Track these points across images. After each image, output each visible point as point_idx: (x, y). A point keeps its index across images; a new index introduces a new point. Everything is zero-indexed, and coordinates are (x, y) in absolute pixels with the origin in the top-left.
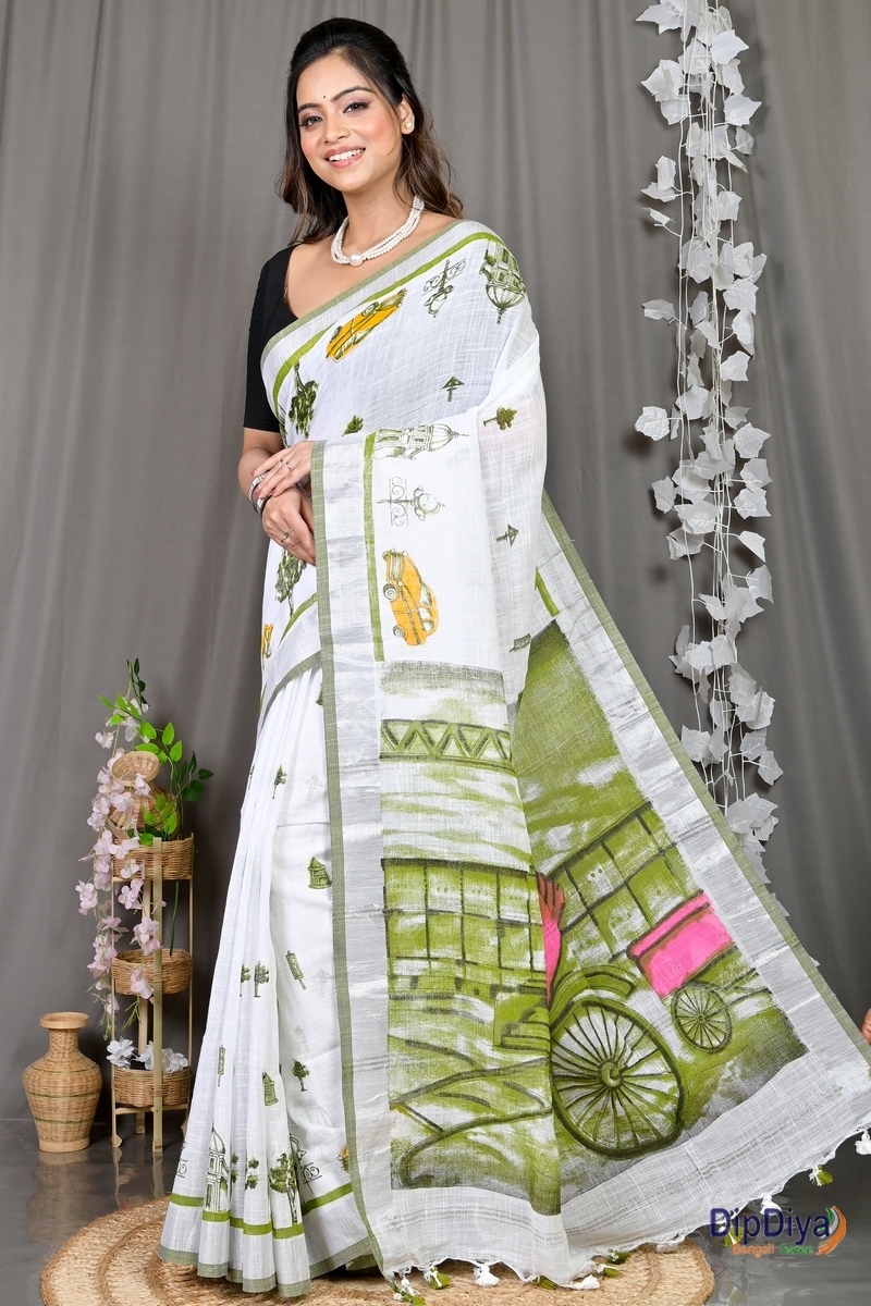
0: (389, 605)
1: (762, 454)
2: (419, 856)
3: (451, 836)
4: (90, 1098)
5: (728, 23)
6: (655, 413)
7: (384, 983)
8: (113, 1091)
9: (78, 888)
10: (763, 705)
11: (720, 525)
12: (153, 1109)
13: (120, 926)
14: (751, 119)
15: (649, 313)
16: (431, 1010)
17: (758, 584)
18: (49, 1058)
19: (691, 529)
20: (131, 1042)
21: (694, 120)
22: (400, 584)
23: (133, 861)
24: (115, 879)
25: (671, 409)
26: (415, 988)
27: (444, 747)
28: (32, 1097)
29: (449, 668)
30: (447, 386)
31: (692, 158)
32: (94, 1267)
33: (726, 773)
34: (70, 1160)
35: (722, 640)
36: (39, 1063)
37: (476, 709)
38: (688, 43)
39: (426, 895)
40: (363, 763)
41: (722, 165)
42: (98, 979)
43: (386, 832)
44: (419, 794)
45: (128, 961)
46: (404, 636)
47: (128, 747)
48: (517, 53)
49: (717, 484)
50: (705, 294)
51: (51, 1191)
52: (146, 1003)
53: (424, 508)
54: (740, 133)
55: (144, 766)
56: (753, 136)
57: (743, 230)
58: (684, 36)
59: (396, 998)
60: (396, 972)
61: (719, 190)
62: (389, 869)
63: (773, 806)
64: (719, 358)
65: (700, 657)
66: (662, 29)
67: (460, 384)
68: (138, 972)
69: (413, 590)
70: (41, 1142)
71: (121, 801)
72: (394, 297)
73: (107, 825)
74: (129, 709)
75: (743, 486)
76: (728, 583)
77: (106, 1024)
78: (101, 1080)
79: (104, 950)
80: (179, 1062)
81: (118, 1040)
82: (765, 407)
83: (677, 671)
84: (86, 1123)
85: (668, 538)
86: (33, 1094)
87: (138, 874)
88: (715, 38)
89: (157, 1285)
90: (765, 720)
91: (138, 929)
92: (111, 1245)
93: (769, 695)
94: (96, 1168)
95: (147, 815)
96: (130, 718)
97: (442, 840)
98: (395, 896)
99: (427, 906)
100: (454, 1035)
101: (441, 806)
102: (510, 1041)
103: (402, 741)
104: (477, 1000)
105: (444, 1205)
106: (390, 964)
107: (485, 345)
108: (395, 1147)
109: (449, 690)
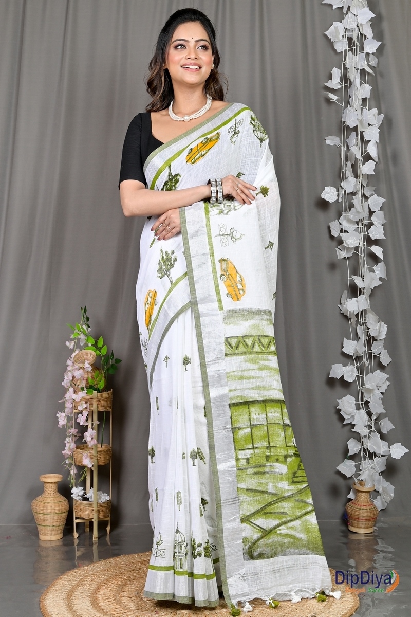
0: (223, 284)
1: (381, 209)
2: (245, 400)
3: (260, 388)
4: (63, 515)
5: (366, 4)
6: (331, 190)
7: (234, 462)
8: (74, 512)
9: (57, 415)
10: (381, 328)
11: (361, 243)
12: (93, 520)
13: (77, 433)
14: (376, 50)
15: (328, 142)
16: (256, 473)
17: (379, 271)
18: (44, 496)
19: (348, 245)
20: (83, 488)
21: (349, 50)
22: (227, 273)
23: (84, 402)
24: (75, 411)
25: (338, 188)
26: (248, 464)
27: (253, 347)
29: (252, 310)
31: (348, 68)
32: (65, 595)
33: (364, 360)
34: (54, 544)
35: (363, 297)
36: (39, 498)
37: (265, 328)
38: (347, 14)
39: (250, 418)
40: (217, 359)
41: (363, 72)
42: (67, 458)
43: (230, 391)
44: (244, 371)
45: (81, 449)
46: (232, 297)
47: (81, 348)
48: (265, 19)
49: (360, 223)
50: (355, 133)
51: (44, 559)
52: (90, 469)
53: (235, 237)
54: (371, 56)
55: (89, 357)
56: (378, 58)
57: (373, 103)
58: (345, 11)
59: (240, 470)
60: (239, 457)
61: (361, 84)
62: (232, 408)
63: (387, 376)
64: (361, 163)
65: (352, 305)
66: (334, 7)
67: (243, 175)
68: (86, 454)
69: (234, 276)
70: (40, 535)
71: (78, 374)
72: (215, 136)
73: (71, 385)
74: (82, 330)
75: (373, 224)
76: (365, 270)
77: (71, 480)
78: (68, 506)
79: (70, 445)
80: (105, 498)
81: (76, 487)
82: (383, 187)
83: (341, 312)
84: (61, 527)
85: (337, 249)
86: (36, 513)
87: (86, 408)
88: (359, 11)
89: (95, 604)
90: (383, 336)
91: (86, 434)
92: (73, 585)
93: (385, 323)
94: (66, 548)
95: (90, 381)
96: (82, 334)
97: (255, 391)
98: (236, 421)
99: (250, 423)
100: (267, 484)
101: (254, 375)
102: (295, 480)
103: (234, 346)
104: (278, 464)
105: (272, 567)
106: (236, 454)
107: (255, 157)
108: (245, 540)
109: (253, 320)
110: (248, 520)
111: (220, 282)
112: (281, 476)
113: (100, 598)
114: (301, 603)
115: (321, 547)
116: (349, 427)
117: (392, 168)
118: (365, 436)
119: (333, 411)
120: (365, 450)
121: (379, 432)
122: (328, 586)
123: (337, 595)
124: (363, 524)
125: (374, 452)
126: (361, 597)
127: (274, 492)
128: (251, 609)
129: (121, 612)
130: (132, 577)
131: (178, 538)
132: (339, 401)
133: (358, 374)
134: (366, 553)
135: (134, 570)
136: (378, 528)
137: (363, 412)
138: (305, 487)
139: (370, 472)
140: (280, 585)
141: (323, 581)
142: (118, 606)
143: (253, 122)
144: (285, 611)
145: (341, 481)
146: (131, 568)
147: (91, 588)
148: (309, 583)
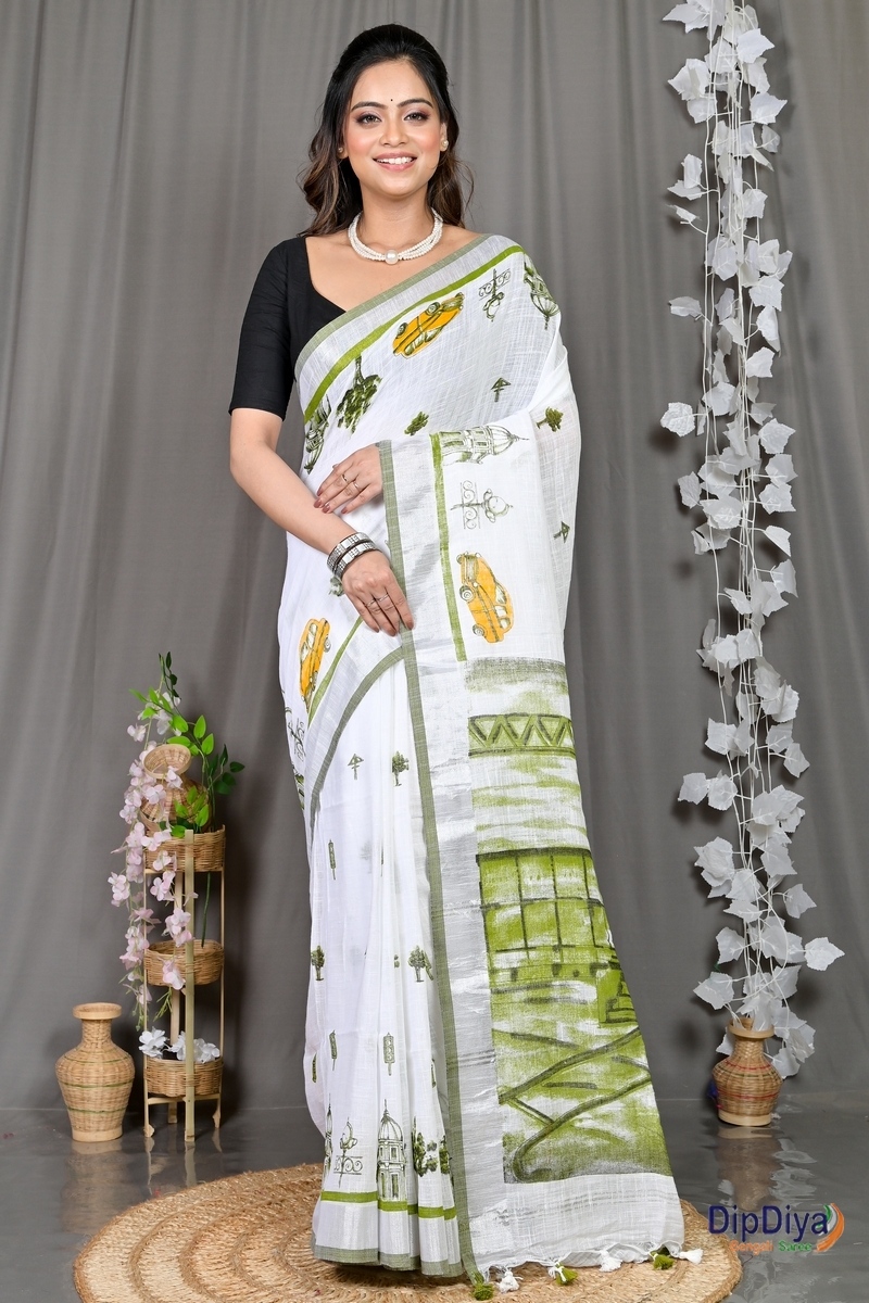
0: (467, 606)
1: (787, 450)
2: (510, 848)
3: (540, 823)
4: (122, 1088)
5: (754, 22)
6: (681, 409)
7: (485, 977)
8: (146, 1082)
9: (110, 880)
10: (787, 699)
11: (745, 521)
12: (185, 1099)
13: (152, 917)
14: (776, 117)
15: (675, 310)
16: (531, 1001)
17: (782, 578)
18: (82, 1048)
19: (716, 524)
20: (164, 1032)
21: (720, 118)
22: (475, 585)
23: (165, 853)
24: (147, 871)
25: (697, 405)
26: (515, 980)
27: (527, 738)
28: (65, 1086)
29: (526, 662)
30: (494, 387)
31: (718, 157)
32: (127, 1256)
33: (752, 765)
34: (103, 1150)
35: (748, 633)
36: (73, 1054)
37: (552, 699)
38: (714, 42)
39: (520, 885)
40: (453, 761)
41: (748, 163)
42: (131, 970)
43: (479, 828)
44: (508, 787)
45: (160, 952)
46: (484, 634)
47: (160, 740)
49: (743, 479)
50: (731, 291)
51: (84, 1180)
52: (178, 993)
53: (494, 510)
54: (766, 132)
55: (176, 759)
56: (779, 133)
57: (769, 228)
58: (711, 35)
59: (499, 992)
60: (497, 966)
61: (745, 188)
62: (483, 864)
63: (799, 798)
64: (744, 355)
65: (726, 651)
66: (688, 28)
67: (507, 384)
68: (169, 962)
69: (489, 590)
70: (74, 1132)
71: (153, 794)
72: (452, 300)
73: (139, 818)
74: (161, 702)
75: (768, 481)
76: (753, 578)
77: (138, 1015)
78: (133, 1069)
79: (137, 941)
80: (210, 1052)
81: (150, 1030)
82: (791, 403)
83: (704, 665)
84: (119, 1113)
85: (693, 533)
86: (67, 1084)
87: (170, 866)
88: (741, 37)
89: (190, 1274)
90: (791, 713)
91: (170, 920)
92: (144, 1234)
93: (793, 688)
94: (129, 1158)
95: (179, 808)
96: (162, 711)
97: (531, 829)
98: (491, 890)
99: (521, 896)
100: (554, 1024)
101: (528, 796)
102: (614, 1015)
103: (490, 736)
104: (578, 982)
105: (563, 1198)
106: (490, 958)
107: (534, 349)
108: (507, 1141)
109: (528, 683)
110: (514, 1098)
111: (459, 601)
112: (583, 1007)
113: (200, 1263)
114: (620, 1272)
115: (665, 1157)
116: (720, 904)
117: (808, 364)
118: (754, 924)
119: (687, 870)
120: (753, 953)
121: (783, 914)
122: (677, 1239)
123: (694, 1255)
124: (748, 1108)
125: (773, 958)
126: (745, 1259)
127: (568, 1040)
128: (515, 1285)
129: (245, 1291)
130: (266, 1218)
131: (389, 1132)
132: (699, 850)
133: (739, 793)
134: (755, 1167)
135: (270, 1204)
136: (780, 1114)
137: (749, 874)
138: (632, 1033)
139: (764, 998)
140: (581, 1236)
141: (667, 1228)
142: (237, 1279)
143: (529, 278)
144: (588, 1289)
145: (703, 1018)
146: (262, 1199)
147: (182, 1242)
148: (637, 1232)
